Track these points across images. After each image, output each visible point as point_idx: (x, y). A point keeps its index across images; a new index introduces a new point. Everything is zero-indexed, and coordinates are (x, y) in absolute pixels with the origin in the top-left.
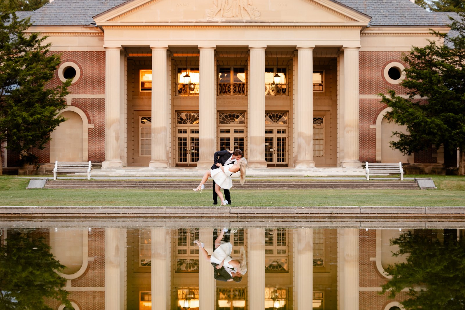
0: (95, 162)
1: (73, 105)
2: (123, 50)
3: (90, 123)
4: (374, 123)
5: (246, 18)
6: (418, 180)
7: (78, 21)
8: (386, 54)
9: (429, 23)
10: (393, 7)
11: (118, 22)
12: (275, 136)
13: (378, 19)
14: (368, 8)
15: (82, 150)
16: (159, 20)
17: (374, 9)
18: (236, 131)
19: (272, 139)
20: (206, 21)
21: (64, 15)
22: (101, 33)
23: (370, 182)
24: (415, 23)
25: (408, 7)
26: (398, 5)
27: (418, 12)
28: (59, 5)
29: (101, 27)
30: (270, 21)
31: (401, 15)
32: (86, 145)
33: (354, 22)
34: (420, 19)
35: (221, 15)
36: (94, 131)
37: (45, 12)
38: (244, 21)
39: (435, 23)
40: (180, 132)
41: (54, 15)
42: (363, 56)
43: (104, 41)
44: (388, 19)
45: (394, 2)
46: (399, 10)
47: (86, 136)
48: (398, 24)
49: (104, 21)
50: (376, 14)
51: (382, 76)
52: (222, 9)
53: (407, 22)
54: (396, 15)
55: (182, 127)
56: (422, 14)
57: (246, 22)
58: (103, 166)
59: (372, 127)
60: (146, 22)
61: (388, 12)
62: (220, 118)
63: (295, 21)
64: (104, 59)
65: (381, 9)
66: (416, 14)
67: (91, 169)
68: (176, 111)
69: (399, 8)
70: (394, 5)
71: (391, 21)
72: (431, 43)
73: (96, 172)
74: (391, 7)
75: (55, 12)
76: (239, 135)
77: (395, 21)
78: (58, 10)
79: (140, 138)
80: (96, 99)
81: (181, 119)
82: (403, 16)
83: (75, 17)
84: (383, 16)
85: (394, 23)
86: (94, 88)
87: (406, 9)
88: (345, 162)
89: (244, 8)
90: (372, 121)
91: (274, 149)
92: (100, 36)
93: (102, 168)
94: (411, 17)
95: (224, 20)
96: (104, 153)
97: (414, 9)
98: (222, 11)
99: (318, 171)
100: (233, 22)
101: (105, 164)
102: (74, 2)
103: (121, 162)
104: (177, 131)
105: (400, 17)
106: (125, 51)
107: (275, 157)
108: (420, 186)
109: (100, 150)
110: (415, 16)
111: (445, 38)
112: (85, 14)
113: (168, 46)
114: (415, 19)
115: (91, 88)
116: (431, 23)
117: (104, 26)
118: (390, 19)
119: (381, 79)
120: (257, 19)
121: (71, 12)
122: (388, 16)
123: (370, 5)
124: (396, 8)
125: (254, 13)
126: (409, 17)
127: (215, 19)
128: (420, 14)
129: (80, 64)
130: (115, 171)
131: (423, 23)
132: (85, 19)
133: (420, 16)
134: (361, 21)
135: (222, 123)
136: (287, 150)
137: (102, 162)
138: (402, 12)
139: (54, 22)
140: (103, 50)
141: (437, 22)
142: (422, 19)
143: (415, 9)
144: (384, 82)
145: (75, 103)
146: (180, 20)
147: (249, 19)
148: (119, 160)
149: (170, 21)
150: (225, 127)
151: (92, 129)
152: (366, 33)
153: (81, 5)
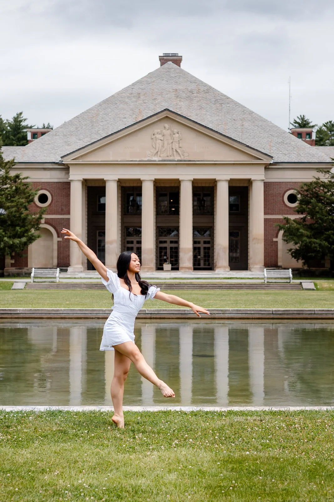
0: (62, 267)
1: (46, 223)
2: (84, 181)
3: (58, 237)
4: (277, 237)
5: (177, 158)
6: (302, 283)
7: (50, 159)
8: (286, 184)
9: (318, 160)
10: (291, 147)
11: (80, 161)
12: (202, 246)
13: (279, 157)
14: (272, 148)
15: (52, 258)
16: (111, 159)
17: (276, 149)
18: (171, 242)
19: (199, 248)
20: (147, 160)
21: (38, 154)
22: (68, 168)
23: (267, 285)
24: (308, 160)
25: (302, 147)
26: (296, 146)
27: (310, 151)
28: (35, 146)
29: (67, 165)
30: (195, 160)
31: (297, 154)
32: (55, 254)
33: (260, 160)
34: (311, 157)
35: (159, 156)
36: (62, 243)
37: (25, 152)
38: (176, 160)
39: (323, 160)
40: (128, 242)
41: (31, 154)
42: (267, 185)
43: (69, 175)
44: (287, 157)
45: (292, 143)
46: (295, 150)
47: (55, 247)
48: (294, 161)
49: (69, 160)
50: (278, 153)
51: (282, 201)
52: (159, 150)
53: (302, 160)
54: (294, 153)
55: (130, 239)
56: (314, 153)
57: (177, 161)
58: (68, 270)
59: (275, 240)
60: (101, 161)
61: (287, 151)
62: (159, 232)
63: (215, 160)
64: (69, 188)
65: (282, 149)
66: (309, 153)
67: (60, 273)
68: (125, 227)
69: (296, 148)
70: (292, 146)
71: (289, 158)
72: (317, 179)
73: (64, 275)
74: (290, 147)
75: (32, 152)
76: (173, 245)
77: (293, 158)
78: (34, 150)
79: (97, 248)
80: (63, 219)
81: (129, 233)
82: (299, 154)
83: (47, 156)
84: (283, 154)
85: (292, 160)
86: (62, 210)
87: (302, 149)
88: (253, 268)
89: (176, 150)
90: (275, 235)
91: (201, 256)
92: (67, 170)
93: (68, 271)
94: (305, 156)
95: (160, 159)
96: (69, 260)
97: (307, 149)
98: (159, 153)
99: (232, 274)
100: (168, 161)
101: (70, 269)
102: (47, 144)
103: (82, 267)
104: (126, 242)
105: (296, 156)
106: (85, 182)
107: (202, 262)
108: (304, 288)
109: (67, 258)
110: (308, 154)
111: (329, 174)
112: (55, 153)
113: (118, 179)
114: (308, 157)
115: (60, 210)
116: (320, 160)
117: (69, 164)
118: (289, 157)
119: (282, 203)
120: (187, 158)
121: (44, 152)
122: (287, 154)
123: (274, 146)
124: (293, 148)
125: (183, 154)
126: (303, 155)
127: (154, 159)
128: (312, 153)
129: (52, 192)
130: (77, 275)
131: (314, 160)
132: (55, 157)
133: (312, 154)
134: (265, 160)
135: (161, 236)
136: (211, 256)
137: (68, 267)
138: (298, 151)
139: (32, 160)
140: (69, 181)
141: (325, 160)
142: (313, 157)
143: (309, 149)
144: (284, 206)
145: (48, 222)
146: (128, 159)
147: (179, 158)
148: (81, 266)
149: (119, 160)
150: (163, 239)
151: (60, 241)
152: (270, 168)
153: (52, 146)
